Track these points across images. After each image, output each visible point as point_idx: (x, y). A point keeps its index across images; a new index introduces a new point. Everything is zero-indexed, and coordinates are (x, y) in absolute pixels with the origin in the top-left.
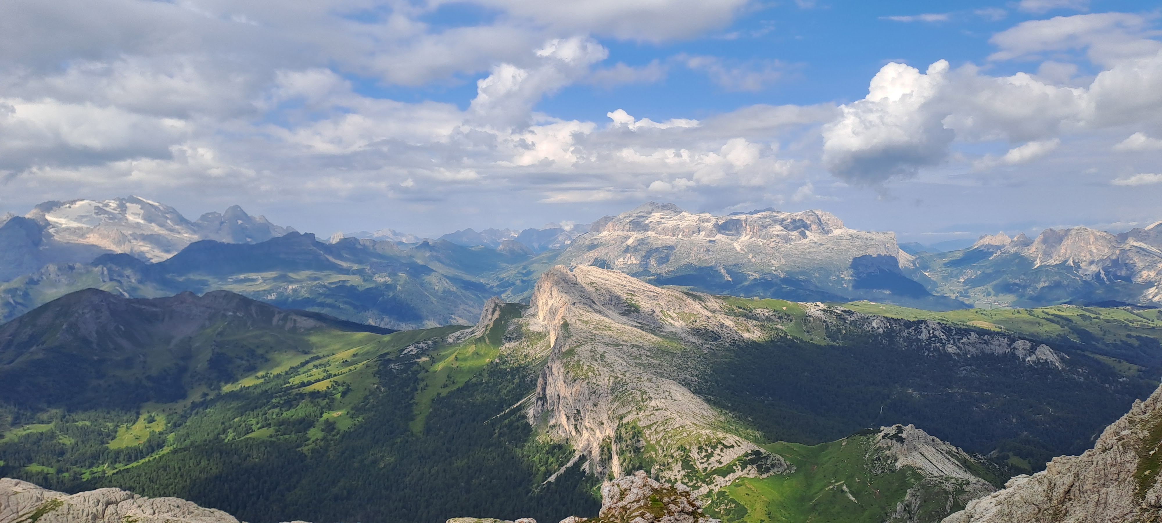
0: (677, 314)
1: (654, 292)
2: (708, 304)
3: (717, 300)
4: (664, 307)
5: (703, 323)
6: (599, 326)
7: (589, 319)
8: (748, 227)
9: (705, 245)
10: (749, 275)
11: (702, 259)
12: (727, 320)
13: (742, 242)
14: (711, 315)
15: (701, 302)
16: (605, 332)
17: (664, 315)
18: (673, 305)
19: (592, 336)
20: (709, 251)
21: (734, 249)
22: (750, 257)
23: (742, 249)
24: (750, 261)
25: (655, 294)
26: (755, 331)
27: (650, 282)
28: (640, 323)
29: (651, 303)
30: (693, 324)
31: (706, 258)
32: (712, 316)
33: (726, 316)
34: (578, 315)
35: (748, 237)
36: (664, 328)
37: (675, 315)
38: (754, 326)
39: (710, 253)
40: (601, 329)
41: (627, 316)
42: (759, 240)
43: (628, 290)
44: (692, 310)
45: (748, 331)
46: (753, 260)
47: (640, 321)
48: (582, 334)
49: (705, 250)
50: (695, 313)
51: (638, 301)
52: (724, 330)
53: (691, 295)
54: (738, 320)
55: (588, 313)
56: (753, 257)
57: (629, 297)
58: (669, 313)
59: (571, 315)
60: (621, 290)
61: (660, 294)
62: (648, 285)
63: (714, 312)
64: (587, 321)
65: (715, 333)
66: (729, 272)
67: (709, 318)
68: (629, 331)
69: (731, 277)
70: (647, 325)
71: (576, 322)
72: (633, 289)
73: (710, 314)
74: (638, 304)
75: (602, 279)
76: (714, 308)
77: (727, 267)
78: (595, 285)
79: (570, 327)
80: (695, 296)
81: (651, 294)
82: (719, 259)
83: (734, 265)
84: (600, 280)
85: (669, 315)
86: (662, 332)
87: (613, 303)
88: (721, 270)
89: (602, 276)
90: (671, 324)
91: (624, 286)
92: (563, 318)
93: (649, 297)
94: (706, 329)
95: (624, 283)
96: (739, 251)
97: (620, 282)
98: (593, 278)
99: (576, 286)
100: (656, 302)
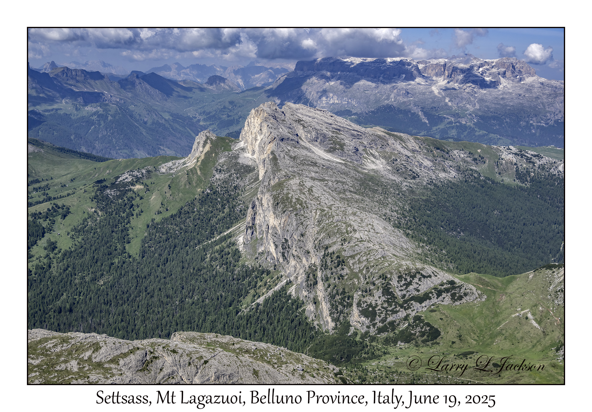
0: (378, 153)
1: (358, 132)
2: (408, 144)
3: (417, 141)
4: (367, 146)
5: (403, 162)
6: (305, 162)
7: (296, 154)
8: (446, 72)
9: (405, 87)
10: (445, 118)
11: (402, 102)
12: (426, 160)
13: (440, 86)
14: (411, 154)
15: (401, 142)
16: (311, 167)
17: (367, 154)
18: (376, 145)
19: (300, 170)
20: (408, 93)
21: (432, 92)
22: (447, 100)
23: (439, 93)
24: (446, 104)
25: (359, 133)
26: (451, 171)
27: (351, 120)
28: (344, 160)
29: (355, 142)
30: (393, 163)
31: (405, 100)
32: (412, 156)
33: (425, 156)
34: (286, 150)
35: (446, 81)
36: (366, 166)
37: (377, 154)
38: (451, 166)
39: (409, 95)
40: (308, 165)
41: (332, 153)
42: (456, 85)
43: (333, 128)
44: (394, 149)
45: (445, 171)
46: (450, 104)
47: (344, 159)
48: (290, 169)
49: (404, 92)
50: (396, 152)
51: (343, 139)
52: (423, 169)
53: (393, 135)
54: (436, 160)
55: (295, 149)
56: (449, 101)
57: (334, 135)
58: (371, 151)
59: (279, 150)
60: (326, 128)
61: (364, 133)
62: (352, 124)
63: (413, 151)
64: (295, 157)
65: (414, 172)
66: (426, 114)
67: (408, 157)
68: (333, 167)
69: (428, 119)
70: (351, 162)
71: (284, 157)
72: (339, 128)
73: (409, 154)
74: (342, 142)
75: (310, 117)
76: (413, 148)
77: (425, 110)
78: (302, 123)
79: (279, 161)
80: (396, 136)
81: (355, 133)
82: (417, 102)
83: (432, 108)
84: (308, 118)
85: (371, 154)
86: (365, 169)
87: (319, 140)
88: (418, 112)
89: (308, 114)
90: (373, 162)
91: (331, 124)
92: (272, 153)
93: (353, 135)
94: (405, 167)
95: (330, 121)
96: (437, 94)
97: (326, 120)
98: (300, 116)
99: (285, 122)
100: (360, 140)
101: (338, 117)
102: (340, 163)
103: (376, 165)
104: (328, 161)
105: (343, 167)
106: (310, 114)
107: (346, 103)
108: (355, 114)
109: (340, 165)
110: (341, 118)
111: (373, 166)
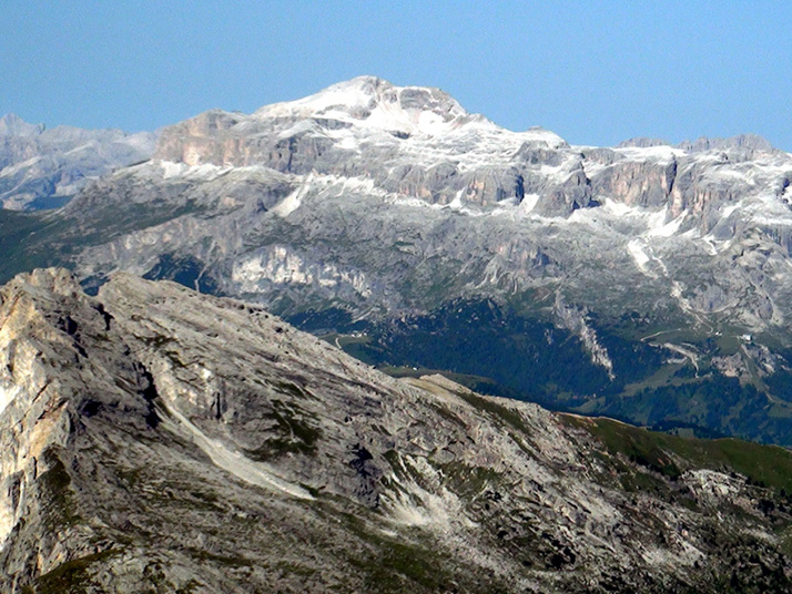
0: (437, 466)
1: (370, 389)
2: (541, 441)
3: (571, 432)
4: (399, 443)
5: (522, 506)
6: (174, 491)
7: (141, 463)
8: (677, 193)
9: (534, 240)
10: (668, 353)
11: (523, 289)
12: (599, 501)
13: (655, 242)
14: (550, 479)
15: (518, 433)
16: (195, 513)
17: (397, 469)
18: (429, 439)
19: (150, 523)
20: (546, 260)
21: (627, 260)
22: (676, 293)
23: (651, 264)
24: (674, 307)
25: (373, 395)
26: (685, 544)
27: (349, 348)
28: (313, 492)
29: (356, 426)
30: (487, 507)
31: (537, 283)
32: (553, 484)
33: (597, 488)
34: (104, 447)
35: (674, 226)
36: (390, 512)
37: (430, 471)
38: (684, 526)
39: (551, 268)
40: (184, 503)
41: (274, 464)
42: (707, 239)
43: (281, 373)
44: (491, 458)
45: (663, 541)
46: (685, 305)
47: (314, 485)
48: (114, 517)
49: (533, 256)
50: (498, 469)
51: (314, 415)
52: (587, 532)
53: (490, 407)
54: (634, 503)
55: (138, 445)
56: (684, 295)
57: (285, 398)
58: (412, 462)
59: (78, 446)
60: (258, 372)
61: (389, 396)
62: (351, 362)
63: (557, 468)
64: (134, 473)
65: (556, 543)
66: (605, 336)
67: (540, 488)
68: (274, 516)
69: (611, 356)
70: (338, 498)
71: (94, 473)
72: (301, 372)
73: (545, 478)
74: (312, 423)
75: (199, 329)
76: (556, 454)
77: (601, 322)
78: (171, 347)
79: (71, 487)
80: (501, 411)
81: (359, 393)
82: (575, 291)
83: (625, 317)
84: (191, 332)
85: (412, 470)
86: (386, 525)
87: (228, 416)
88: (579, 327)
89: (190, 317)
90: (417, 501)
91: (274, 359)
92: (50, 454)
93: (351, 401)
94: (527, 524)
95: (272, 348)
96: (643, 269)
97: (259, 343)
98: (165, 323)
99: (105, 344)
100: (373, 421)
101: (300, 334)
102: (299, 501)
103: (429, 511)
104: (258, 490)
105: (310, 517)
106: (202, 319)
107: (332, 283)
108: (361, 326)
109: (299, 510)
110: (309, 336)
111: (415, 517)
